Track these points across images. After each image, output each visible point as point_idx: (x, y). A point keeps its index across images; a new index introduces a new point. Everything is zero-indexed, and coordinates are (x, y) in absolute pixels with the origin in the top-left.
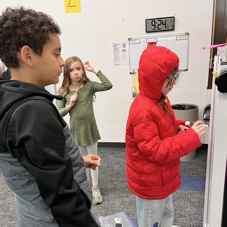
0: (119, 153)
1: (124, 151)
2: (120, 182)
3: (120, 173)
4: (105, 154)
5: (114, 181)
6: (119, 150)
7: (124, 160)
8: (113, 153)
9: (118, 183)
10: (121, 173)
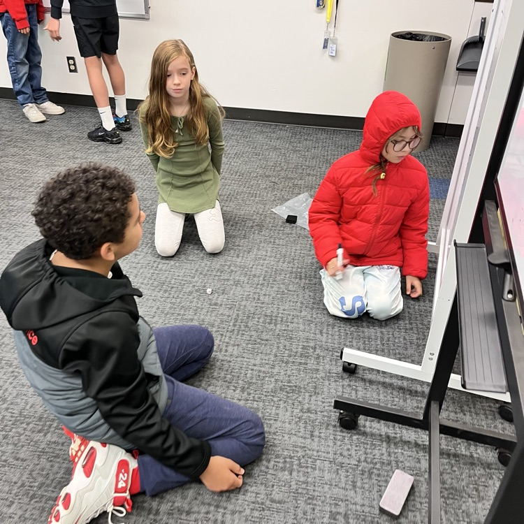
0: (274, 132)
1: (286, 129)
2: (283, 178)
3: (280, 164)
4: (246, 132)
5: (270, 176)
6: (273, 127)
7: (288, 145)
8: (262, 132)
9: (279, 179)
10: (282, 165)
